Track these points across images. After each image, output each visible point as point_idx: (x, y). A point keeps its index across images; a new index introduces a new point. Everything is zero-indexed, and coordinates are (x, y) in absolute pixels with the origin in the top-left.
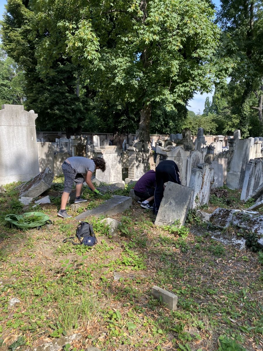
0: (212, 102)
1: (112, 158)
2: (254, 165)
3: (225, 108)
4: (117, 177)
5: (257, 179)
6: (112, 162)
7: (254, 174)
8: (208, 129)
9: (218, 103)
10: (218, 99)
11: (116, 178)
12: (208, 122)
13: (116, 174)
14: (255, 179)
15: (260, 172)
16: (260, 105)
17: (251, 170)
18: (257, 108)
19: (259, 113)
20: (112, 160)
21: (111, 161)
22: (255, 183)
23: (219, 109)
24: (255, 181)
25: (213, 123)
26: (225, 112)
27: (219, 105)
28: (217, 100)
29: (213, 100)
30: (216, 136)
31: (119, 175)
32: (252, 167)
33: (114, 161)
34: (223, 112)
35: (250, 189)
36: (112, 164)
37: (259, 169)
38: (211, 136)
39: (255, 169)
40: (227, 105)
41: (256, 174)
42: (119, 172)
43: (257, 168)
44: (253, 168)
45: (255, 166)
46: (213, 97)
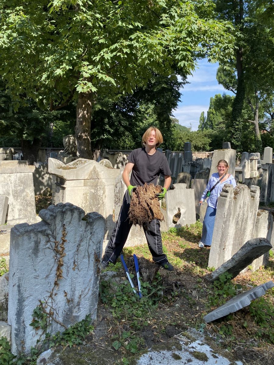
0: (207, 117)
1: (16, 181)
2: (233, 195)
3: (220, 123)
4: (26, 210)
5: (240, 222)
6: (15, 186)
7: (234, 214)
8: (199, 144)
9: (213, 118)
10: (214, 114)
11: (23, 212)
12: (200, 137)
13: (24, 206)
14: (237, 223)
15: (246, 209)
16: (256, 118)
17: (227, 206)
18: (252, 121)
19: (255, 127)
20: (15, 184)
21: (13, 185)
22: (236, 232)
23: (214, 124)
24: (236, 228)
25: (205, 138)
26: (220, 128)
27: (214, 120)
28: (211, 115)
29: (208, 115)
30: (209, 152)
31: (29, 209)
32: (228, 199)
33: (19, 186)
34: (218, 128)
35: (227, 244)
36: (15, 191)
37: (244, 204)
38: (204, 152)
39: (235, 204)
40: (222, 120)
41: (237, 213)
42: (30, 203)
43: (240, 202)
44: (230, 202)
45: (235, 198)
46: (208, 112)
